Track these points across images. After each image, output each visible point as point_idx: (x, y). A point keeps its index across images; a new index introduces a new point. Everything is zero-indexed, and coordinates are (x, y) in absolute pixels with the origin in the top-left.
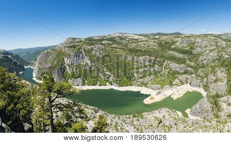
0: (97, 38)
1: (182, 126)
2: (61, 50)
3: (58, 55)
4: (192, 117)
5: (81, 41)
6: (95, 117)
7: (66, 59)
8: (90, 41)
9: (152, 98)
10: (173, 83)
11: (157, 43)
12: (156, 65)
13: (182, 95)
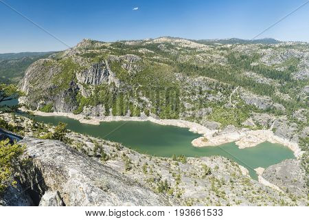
0: (130, 44)
1: (242, 187)
2: (70, 59)
3: (66, 68)
4: (265, 182)
5: (104, 47)
6: (117, 156)
7: (78, 76)
8: (120, 48)
9: (205, 140)
10: (243, 123)
11: (226, 57)
12: (219, 92)
13: (254, 145)
